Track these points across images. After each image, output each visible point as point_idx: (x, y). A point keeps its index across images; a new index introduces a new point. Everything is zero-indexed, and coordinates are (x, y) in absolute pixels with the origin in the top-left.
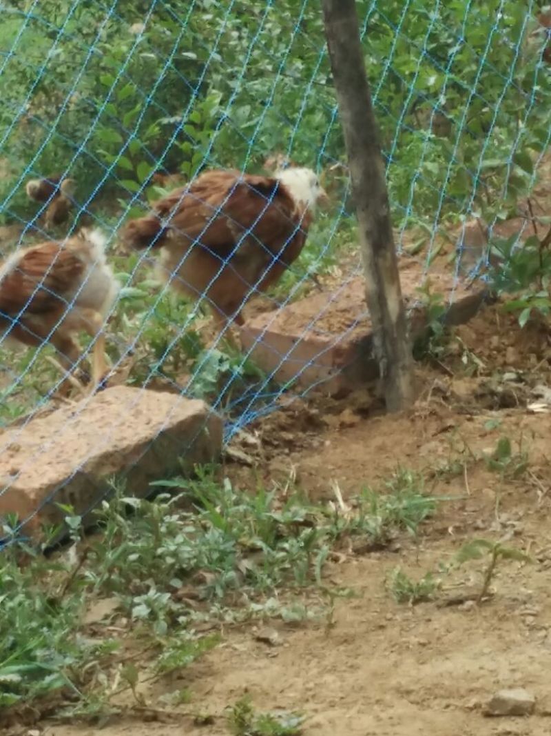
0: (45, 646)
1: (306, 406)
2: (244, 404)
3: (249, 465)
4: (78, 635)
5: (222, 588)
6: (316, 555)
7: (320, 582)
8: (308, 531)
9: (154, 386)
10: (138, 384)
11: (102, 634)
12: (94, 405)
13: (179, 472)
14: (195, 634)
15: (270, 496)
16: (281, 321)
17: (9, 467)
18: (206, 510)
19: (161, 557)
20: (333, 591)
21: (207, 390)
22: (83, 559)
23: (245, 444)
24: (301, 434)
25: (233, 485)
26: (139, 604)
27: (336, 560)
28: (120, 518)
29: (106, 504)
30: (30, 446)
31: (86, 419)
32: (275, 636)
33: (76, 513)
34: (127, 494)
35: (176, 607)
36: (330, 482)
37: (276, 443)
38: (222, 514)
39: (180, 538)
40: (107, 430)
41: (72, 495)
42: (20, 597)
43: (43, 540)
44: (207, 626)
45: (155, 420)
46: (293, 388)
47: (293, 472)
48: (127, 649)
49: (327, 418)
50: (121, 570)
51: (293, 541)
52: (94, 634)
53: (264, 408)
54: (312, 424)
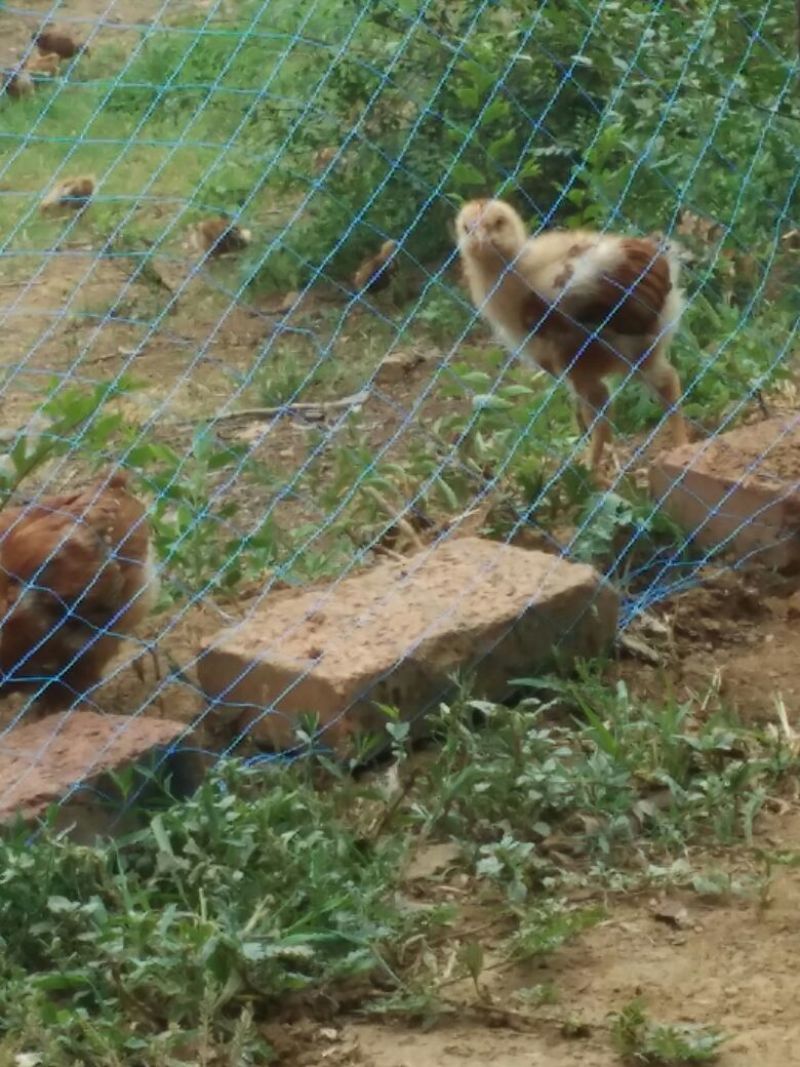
0: (349, 907)
1: (740, 582)
2: (650, 574)
3: (654, 664)
4: (398, 896)
5: (608, 840)
6: (746, 800)
7: (751, 841)
8: (737, 764)
9: (522, 541)
10: (497, 536)
11: (432, 896)
12: (433, 563)
13: (550, 667)
14: (567, 904)
15: (684, 710)
16: (709, 457)
17: (308, 646)
18: (588, 723)
19: (521, 789)
20: (771, 854)
21: (598, 551)
22: (408, 786)
23: (649, 633)
24: (730, 624)
25: (630, 689)
26: (486, 856)
27: (775, 809)
28: (463, 729)
29: (445, 709)
30: (339, 617)
31: (421, 582)
32: (682, 915)
33: (402, 718)
34: (476, 695)
35: (540, 863)
36: (772, 696)
37: (693, 633)
38: (612, 732)
39: (550, 764)
40: (451, 600)
41: (396, 692)
42: (317, 835)
43: (353, 754)
44: (585, 894)
45: (521, 590)
46: (722, 555)
47: (717, 678)
48: (467, 920)
49: (771, 602)
50: (462, 803)
51: (713, 778)
52: (420, 895)
53: (680, 583)
54: (748, 609)
